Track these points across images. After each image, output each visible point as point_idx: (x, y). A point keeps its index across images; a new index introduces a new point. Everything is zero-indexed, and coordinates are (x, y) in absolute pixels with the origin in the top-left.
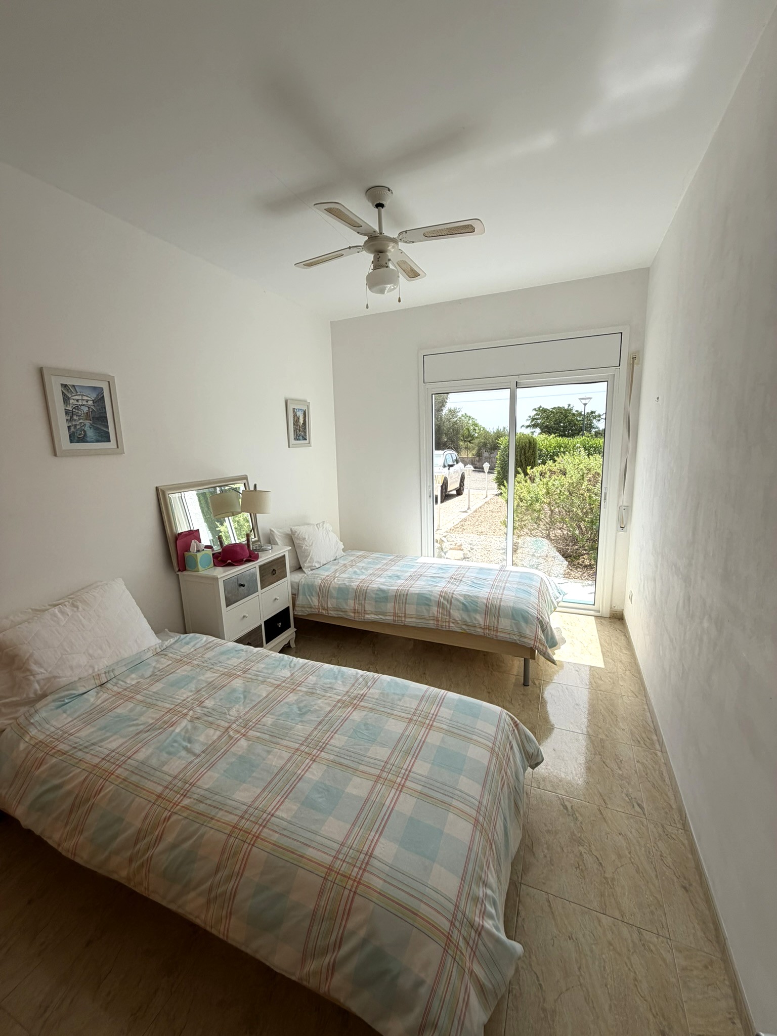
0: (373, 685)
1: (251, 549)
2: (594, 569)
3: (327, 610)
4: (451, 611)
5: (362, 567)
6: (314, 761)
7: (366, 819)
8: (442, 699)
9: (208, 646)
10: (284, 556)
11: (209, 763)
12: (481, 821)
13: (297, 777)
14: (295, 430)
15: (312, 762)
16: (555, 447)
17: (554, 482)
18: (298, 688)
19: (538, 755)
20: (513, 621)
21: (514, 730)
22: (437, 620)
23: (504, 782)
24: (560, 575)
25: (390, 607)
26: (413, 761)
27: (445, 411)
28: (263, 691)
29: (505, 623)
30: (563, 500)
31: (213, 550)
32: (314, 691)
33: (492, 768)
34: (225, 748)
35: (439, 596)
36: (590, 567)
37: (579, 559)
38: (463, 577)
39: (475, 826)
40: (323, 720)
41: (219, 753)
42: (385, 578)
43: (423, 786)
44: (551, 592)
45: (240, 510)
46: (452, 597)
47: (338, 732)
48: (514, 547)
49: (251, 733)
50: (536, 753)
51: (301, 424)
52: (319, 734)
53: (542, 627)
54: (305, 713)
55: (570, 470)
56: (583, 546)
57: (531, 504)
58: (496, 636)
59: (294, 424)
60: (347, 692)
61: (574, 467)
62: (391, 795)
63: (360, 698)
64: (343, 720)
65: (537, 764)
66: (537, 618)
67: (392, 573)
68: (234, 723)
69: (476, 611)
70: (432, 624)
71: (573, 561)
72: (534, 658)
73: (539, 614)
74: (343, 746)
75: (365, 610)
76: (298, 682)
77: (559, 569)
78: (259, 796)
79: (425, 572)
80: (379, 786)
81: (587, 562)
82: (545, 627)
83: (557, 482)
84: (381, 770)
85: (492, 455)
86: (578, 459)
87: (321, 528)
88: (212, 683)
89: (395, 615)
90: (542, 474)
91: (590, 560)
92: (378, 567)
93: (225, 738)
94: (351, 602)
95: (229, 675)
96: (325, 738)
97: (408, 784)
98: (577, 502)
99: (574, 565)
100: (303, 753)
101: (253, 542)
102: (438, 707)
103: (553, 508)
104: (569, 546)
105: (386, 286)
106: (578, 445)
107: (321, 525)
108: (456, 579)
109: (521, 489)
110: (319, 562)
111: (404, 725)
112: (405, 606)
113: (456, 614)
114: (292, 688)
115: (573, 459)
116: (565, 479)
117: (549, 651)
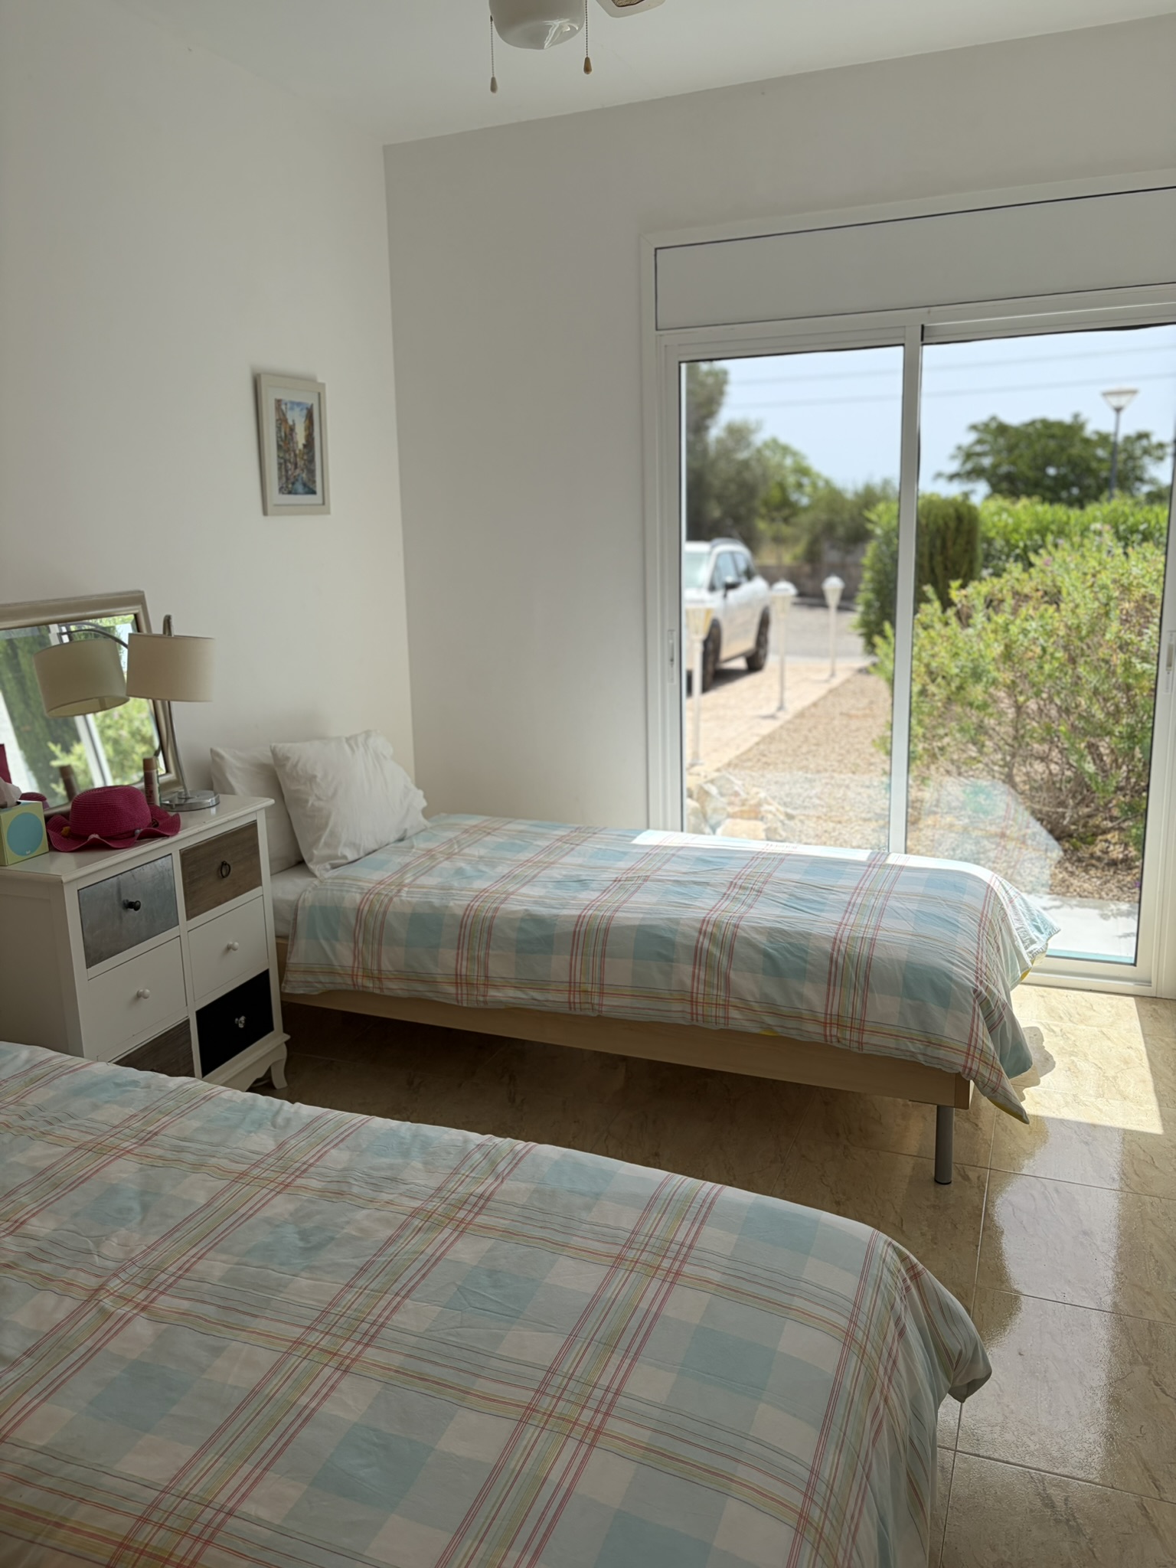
0: (512, 1170)
1: (158, 803)
2: (1135, 871)
3: (379, 979)
4: (732, 975)
5: (481, 857)
6: (345, 1371)
7: (494, 1519)
8: (707, 1205)
9: (37, 1072)
10: (253, 826)
11: (45, 1382)
12: (816, 1519)
13: (299, 1415)
14: (282, 465)
15: (339, 1373)
16: (1030, 532)
17: (1027, 625)
18: (299, 1182)
19: (974, 1360)
20: (909, 1001)
21: (908, 1289)
22: (692, 1001)
23: (881, 1423)
24: (1039, 888)
25: (558, 965)
26: (625, 1366)
27: (715, 432)
28: (197, 1190)
29: (885, 1008)
30: (1050, 676)
31: (45, 806)
32: (345, 1188)
33: (848, 1383)
34: (89, 1343)
35: (696, 934)
36: (1127, 863)
37: (1092, 843)
38: (765, 883)
39: (799, 1531)
40: (371, 1263)
41: (74, 1357)
42: (545, 887)
43: (655, 1431)
44: (1014, 925)
45: (122, 694)
46: (734, 935)
47: (415, 1294)
48: (910, 810)
49: (164, 1302)
50: (970, 1354)
51: (300, 446)
52: (360, 1300)
53: (988, 1016)
54: (319, 1247)
55: (1071, 589)
56: (1106, 805)
57: (960, 688)
58: (860, 1043)
59: (279, 447)
60: (439, 1189)
61: (1083, 583)
62: (566, 1455)
63: (475, 1205)
64: (428, 1261)
65: (973, 1386)
66: (975, 991)
67: (564, 873)
68: (115, 1275)
69: (801, 974)
70: (677, 1012)
71: (1076, 849)
72: (965, 1106)
73: (981, 982)
74: (427, 1330)
75: (487, 977)
76: (297, 1165)
77: (1036, 871)
78: (190, 1464)
79: (659, 869)
80: (530, 1433)
81: (1117, 852)
82: (996, 1015)
83: (1033, 625)
84: (537, 1391)
85: (850, 559)
86: (1095, 558)
87: (362, 749)
88: (49, 1173)
89: (572, 986)
90: (992, 603)
91: (1126, 845)
92: (524, 856)
93: (88, 1316)
94: (448, 956)
95: (100, 1149)
96: (377, 1311)
97: (613, 1425)
98: (1092, 679)
99: (1080, 860)
100: (315, 1351)
101: (164, 787)
102: (697, 1225)
103: (1021, 699)
104: (1066, 807)
105: (549, 22)
106: (1096, 526)
107: (361, 739)
108: (745, 888)
109: (933, 644)
110: (354, 846)
111: (598, 1273)
112: (602, 963)
113: (747, 984)
114: (280, 1179)
115: (1079, 559)
116: (1056, 614)
117: (1009, 1083)
